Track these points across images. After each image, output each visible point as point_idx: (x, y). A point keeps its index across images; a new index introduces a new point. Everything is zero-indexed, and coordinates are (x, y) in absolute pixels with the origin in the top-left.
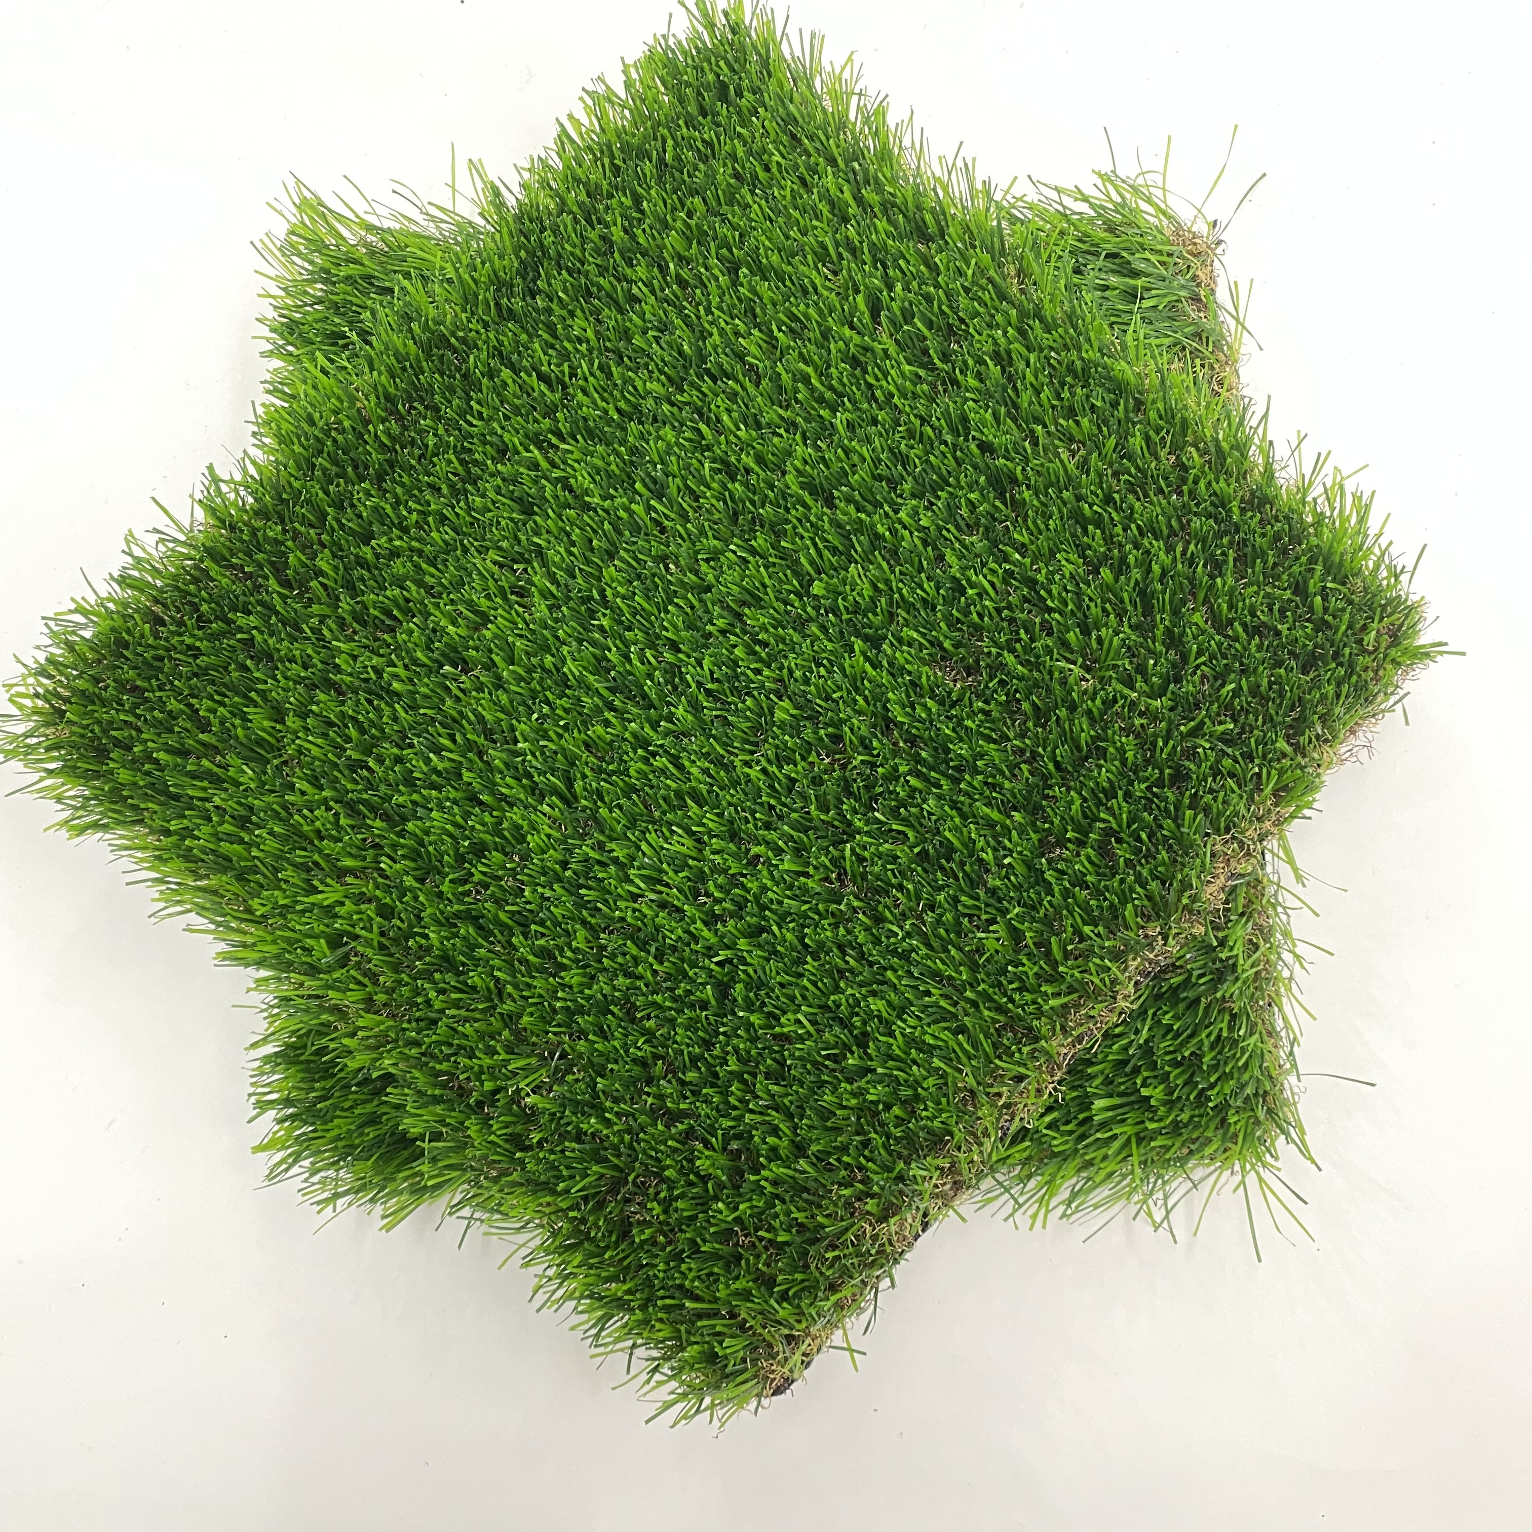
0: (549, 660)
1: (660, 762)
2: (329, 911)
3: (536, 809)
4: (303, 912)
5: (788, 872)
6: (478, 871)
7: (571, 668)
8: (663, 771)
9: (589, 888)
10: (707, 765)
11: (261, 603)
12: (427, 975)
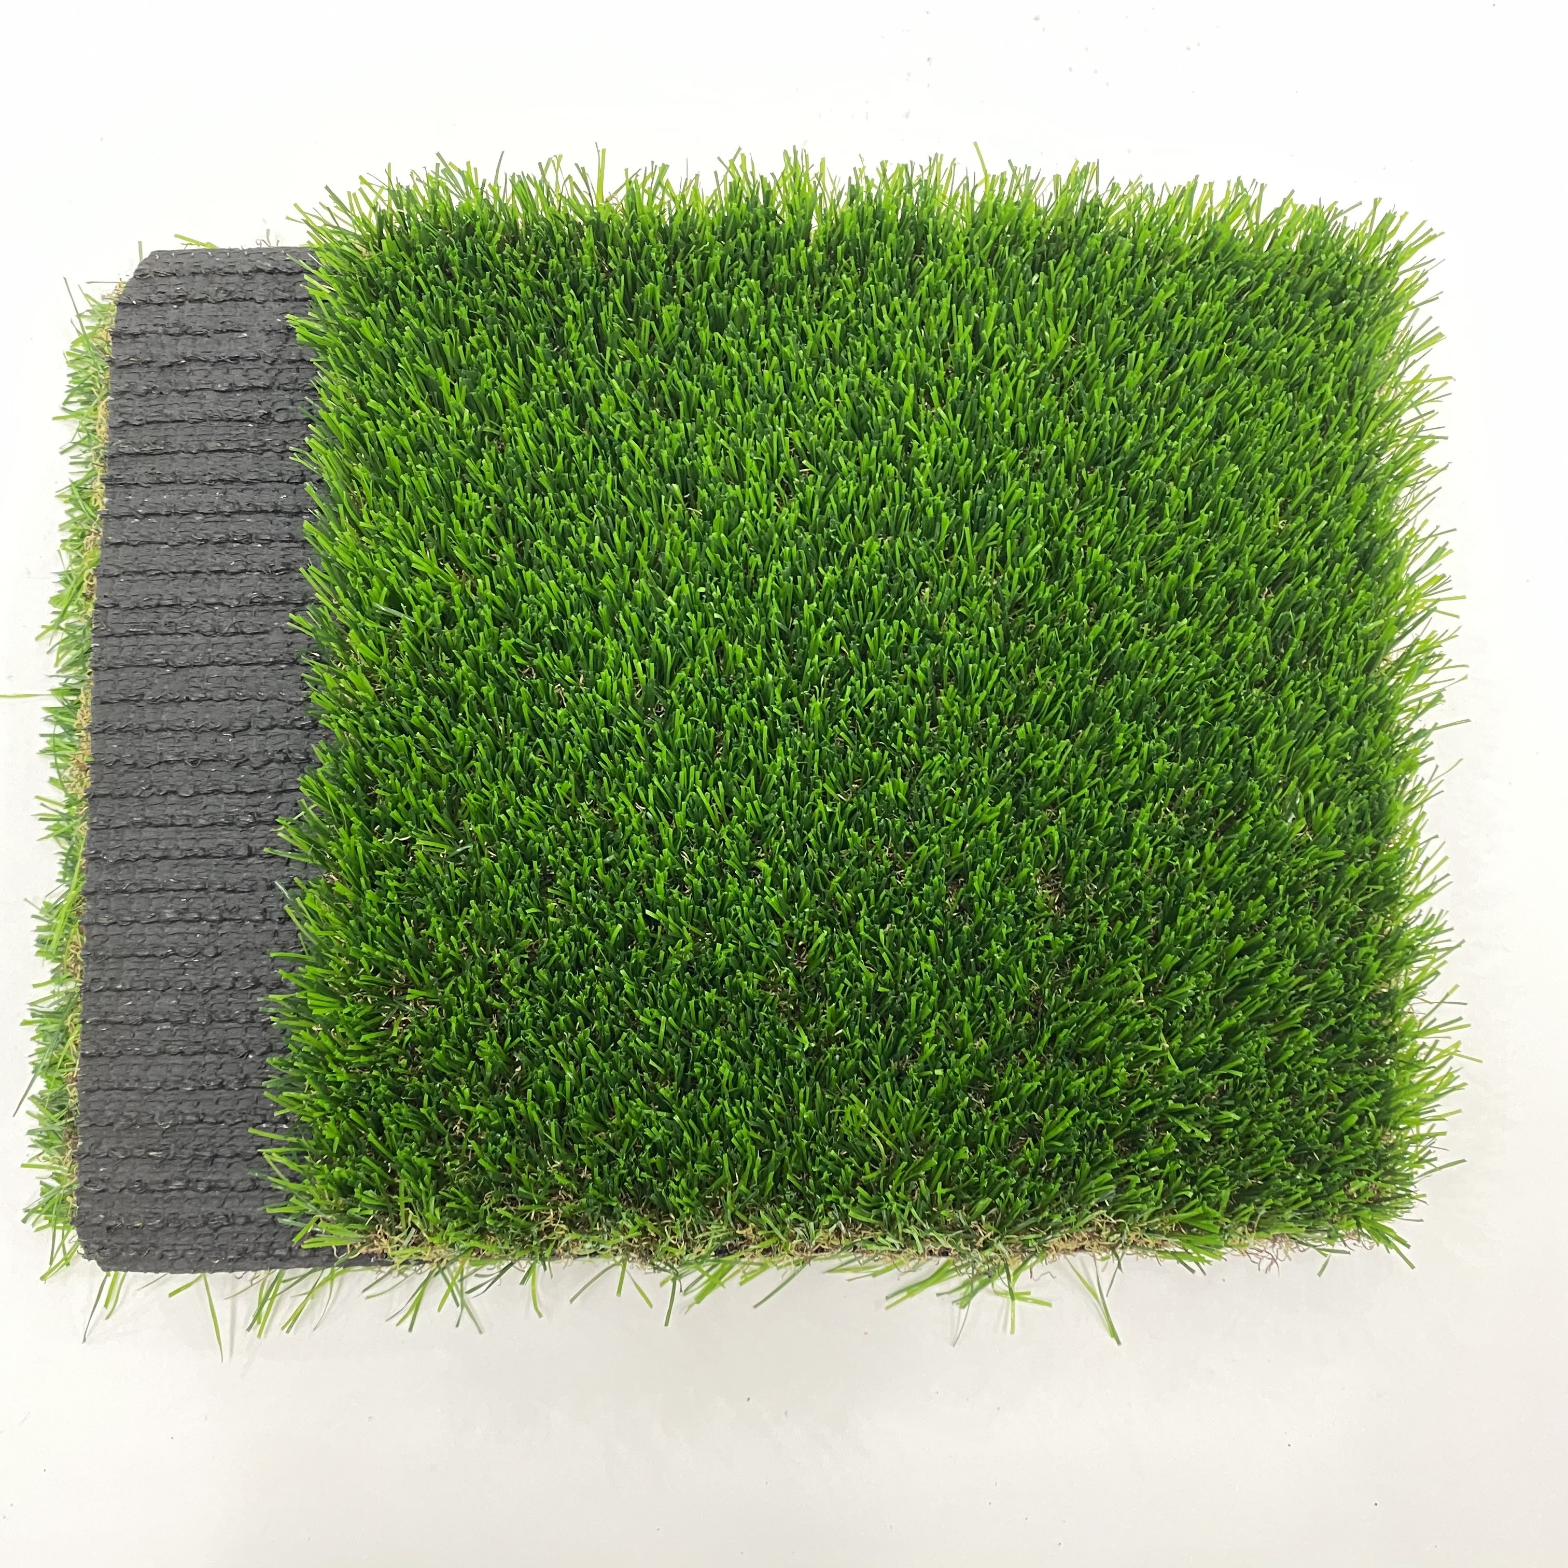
0: (755, 560)
1: (762, 726)
2: (412, 573)
3: (632, 658)
4: (394, 556)
5: (768, 906)
6: (544, 658)
7: (767, 584)
8: (756, 735)
9: (611, 757)
10: (795, 766)
11: (596, 300)
12: (431, 690)
